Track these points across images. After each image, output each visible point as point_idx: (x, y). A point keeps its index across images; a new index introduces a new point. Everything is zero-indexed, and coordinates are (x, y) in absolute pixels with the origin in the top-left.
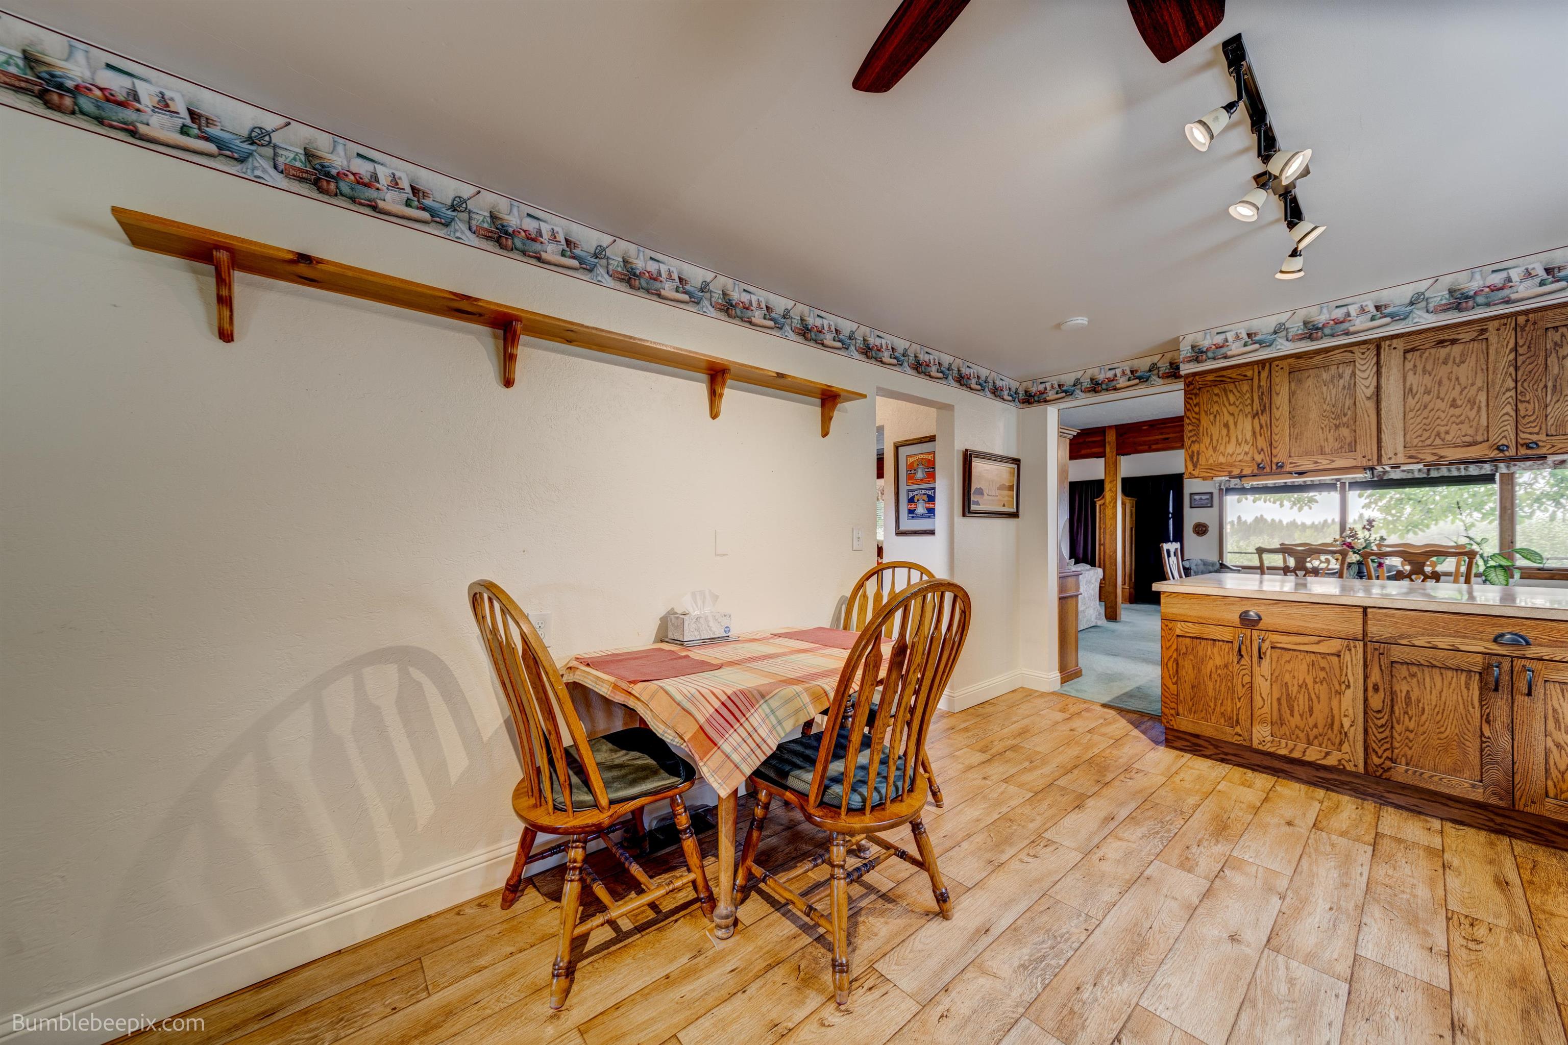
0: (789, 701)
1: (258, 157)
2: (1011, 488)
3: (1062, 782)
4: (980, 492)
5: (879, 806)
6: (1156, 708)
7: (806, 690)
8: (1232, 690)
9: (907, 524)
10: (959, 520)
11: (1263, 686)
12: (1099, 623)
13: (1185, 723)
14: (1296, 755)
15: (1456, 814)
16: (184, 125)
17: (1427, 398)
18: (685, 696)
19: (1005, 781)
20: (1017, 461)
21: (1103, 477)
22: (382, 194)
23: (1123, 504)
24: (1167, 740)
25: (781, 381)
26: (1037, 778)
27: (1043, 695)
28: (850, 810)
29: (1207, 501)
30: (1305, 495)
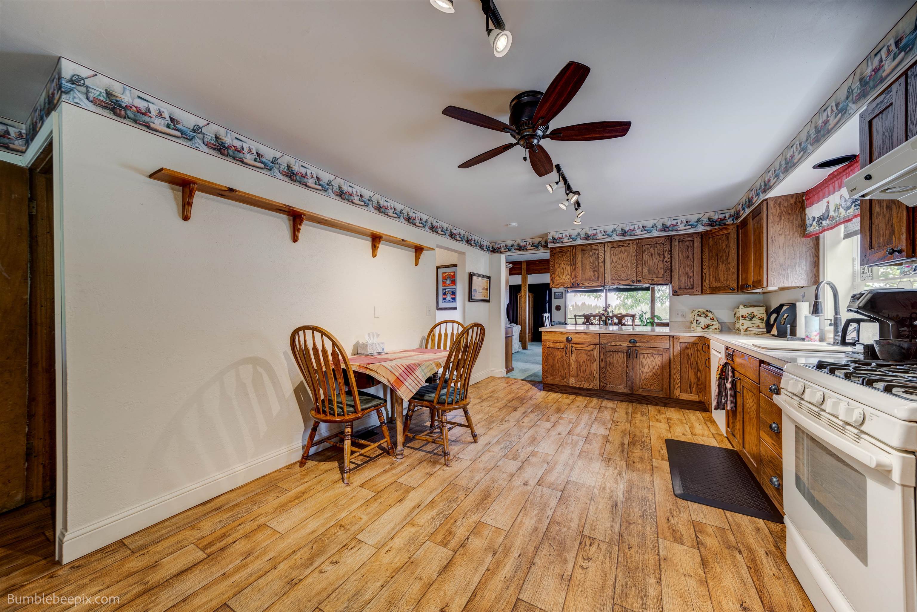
0: (428, 367)
1: (197, 138)
2: (487, 289)
3: (509, 405)
4: (475, 290)
5: (457, 402)
6: (540, 379)
7: (434, 362)
8: (563, 366)
9: (442, 305)
10: (467, 302)
11: (572, 363)
12: (520, 350)
13: (549, 381)
14: (582, 386)
15: (621, 398)
16: (168, 124)
17: (616, 264)
18: (391, 367)
19: (489, 406)
20: (489, 277)
21: (521, 284)
22: (245, 156)
23: (529, 296)
24: (544, 388)
25: (404, 242)
26: (500, 404)
27: (499, 378)
28: (448, 404)
29: (560, 296)
30: (598, 293)
